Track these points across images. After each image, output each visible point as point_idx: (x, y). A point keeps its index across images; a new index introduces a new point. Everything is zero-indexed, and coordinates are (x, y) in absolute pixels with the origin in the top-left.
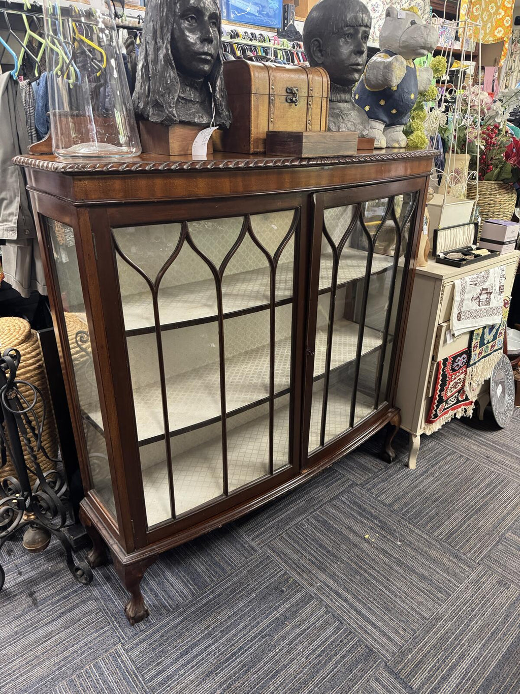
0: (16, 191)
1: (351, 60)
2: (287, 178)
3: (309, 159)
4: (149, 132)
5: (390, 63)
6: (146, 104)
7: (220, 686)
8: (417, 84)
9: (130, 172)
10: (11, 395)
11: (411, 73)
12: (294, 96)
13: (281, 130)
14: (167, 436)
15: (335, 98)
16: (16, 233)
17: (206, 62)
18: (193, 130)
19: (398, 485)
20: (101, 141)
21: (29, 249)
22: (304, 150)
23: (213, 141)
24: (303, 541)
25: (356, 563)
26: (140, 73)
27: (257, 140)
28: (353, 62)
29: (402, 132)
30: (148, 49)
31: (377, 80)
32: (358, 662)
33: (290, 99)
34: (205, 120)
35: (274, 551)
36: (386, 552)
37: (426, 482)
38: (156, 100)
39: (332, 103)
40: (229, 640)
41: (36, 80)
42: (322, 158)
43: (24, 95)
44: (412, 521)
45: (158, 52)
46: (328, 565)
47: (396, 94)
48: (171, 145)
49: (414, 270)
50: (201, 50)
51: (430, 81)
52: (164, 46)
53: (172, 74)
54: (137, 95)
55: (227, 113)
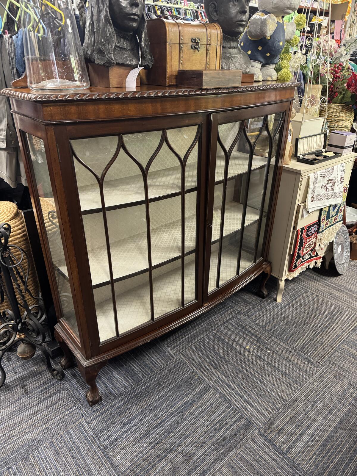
0: (4, 114)
1: (238, 18)
2: (192, 103)
3: (207, 90)
4: (95, 71)
5: (265, 20)
6: (93, 51)
7: (150, 445)
8: (284, 35)
9: (82, 100)
10: (6, 255)
11: (280, 27)
12: (197, 44)
13: (188, 68)
14: (112, 282)
15: (226, 46)
16: (5, 143)
17: (134, 20)
18: (126, 69)
19: (269, 313)
20: (61, 78)
21: (15, 154)
22: (204, 83)
23: (140, 78)
24: (205, 351)
25: (240, 365)
26: (88, 29)
27: (171, 76)
28: (239, 19)
29: (274, 69)
30: (93, 12)
31: (256, 32)
32: (240, 429)
33: (194, 47)
34: (134, 63)
35: (185, 357)
36: (261, 358)
37: (288, 311)
38: (100, 48)
39: (224, 49)
40: (155, 416)
41: (15, 34)
42: (216, 89)
43: (7, 45)
44: (279, 337)
45: (100, 13)
46: (221, 366)
47: (270, 42)
48: (111, 80)
49: (281, 167)
50: (131, 12)
51: (294, 32)
52: (105, 9)
53: (110, 29)
54: (86, 45)
55: (150, 57)
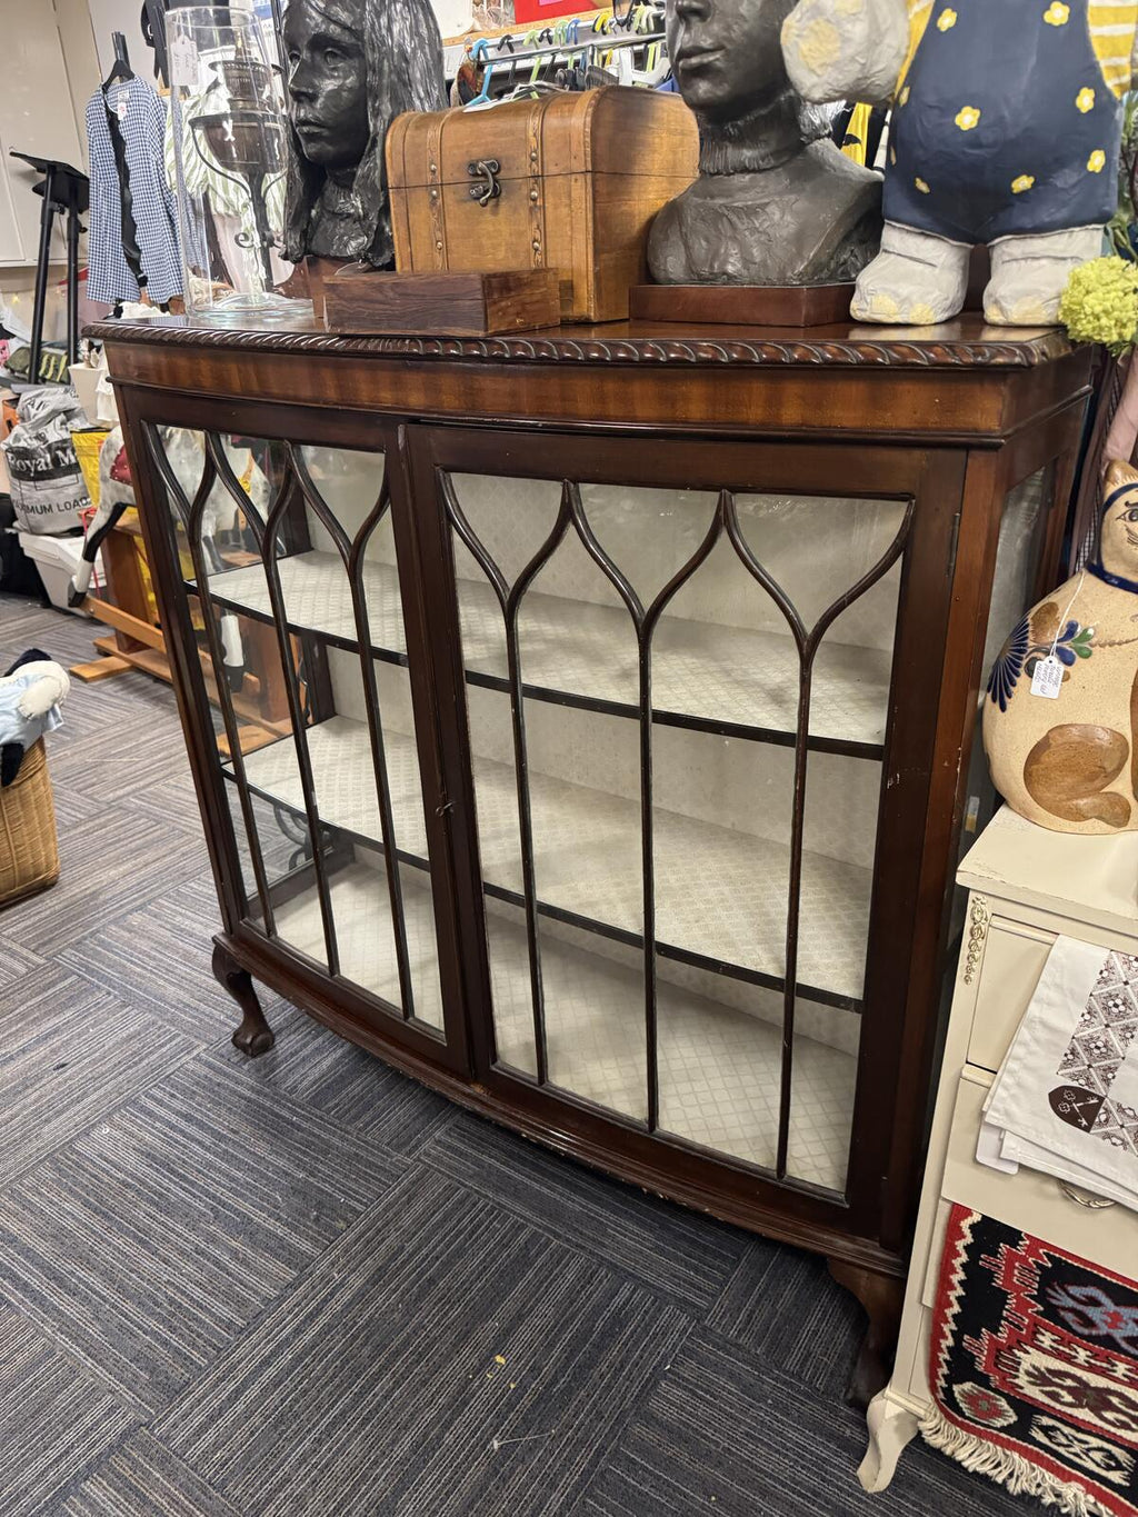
24: (452, 1229)
35: (413, 1183)
36: (456, 1413)
44: (595, 1483)
46: (391, 1286)
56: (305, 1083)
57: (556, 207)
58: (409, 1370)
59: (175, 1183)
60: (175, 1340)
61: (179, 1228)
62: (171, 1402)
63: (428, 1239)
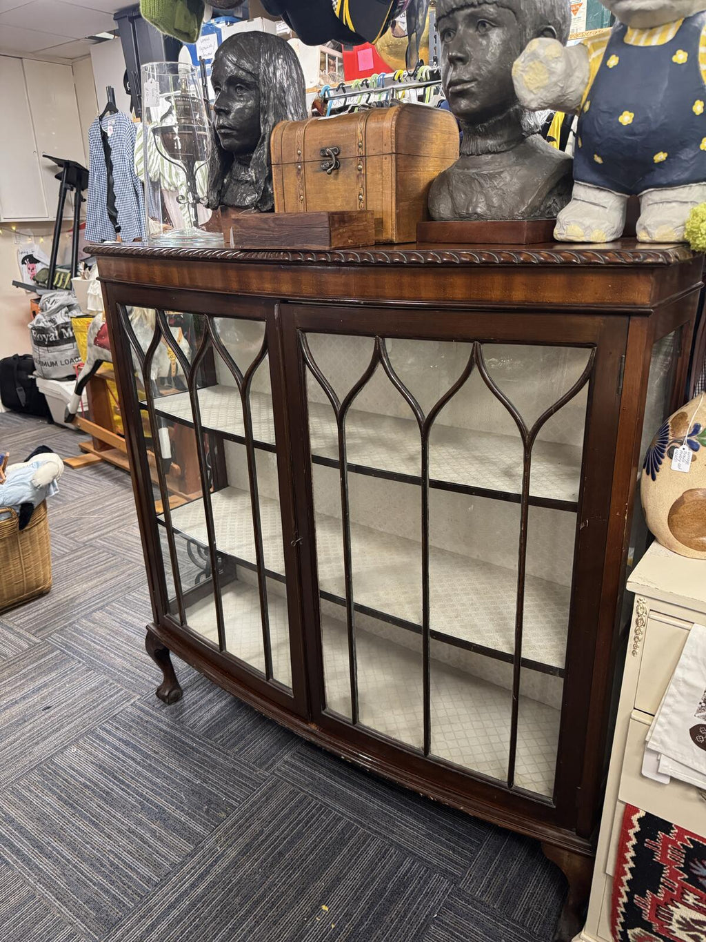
24: (294, 820)
35: (270, 789)
46: (255, 857)
56: (201, 722)
57: (373, 174)
58: (265, 914)
59: (117, 785)
60: (114, 890)
61: (119, 815)
62: (109, 932)
63: (279, 826)
